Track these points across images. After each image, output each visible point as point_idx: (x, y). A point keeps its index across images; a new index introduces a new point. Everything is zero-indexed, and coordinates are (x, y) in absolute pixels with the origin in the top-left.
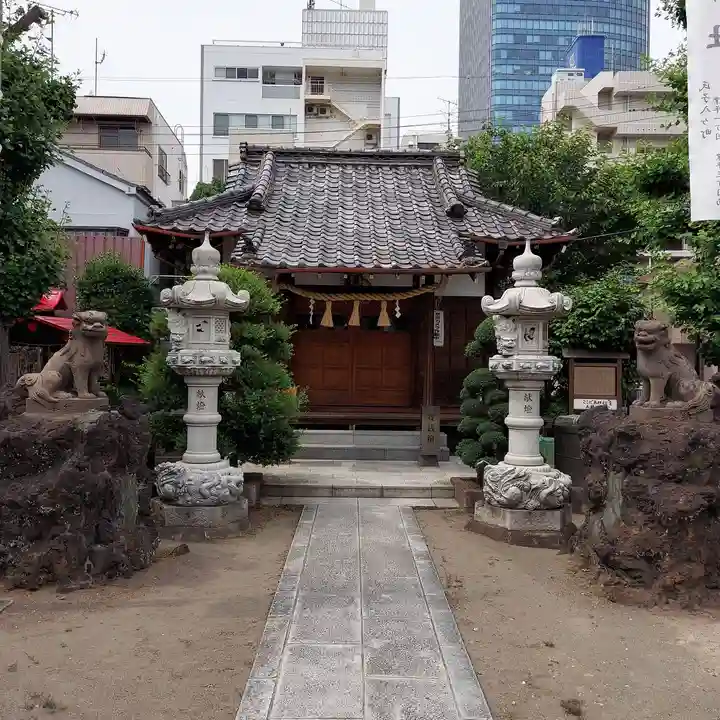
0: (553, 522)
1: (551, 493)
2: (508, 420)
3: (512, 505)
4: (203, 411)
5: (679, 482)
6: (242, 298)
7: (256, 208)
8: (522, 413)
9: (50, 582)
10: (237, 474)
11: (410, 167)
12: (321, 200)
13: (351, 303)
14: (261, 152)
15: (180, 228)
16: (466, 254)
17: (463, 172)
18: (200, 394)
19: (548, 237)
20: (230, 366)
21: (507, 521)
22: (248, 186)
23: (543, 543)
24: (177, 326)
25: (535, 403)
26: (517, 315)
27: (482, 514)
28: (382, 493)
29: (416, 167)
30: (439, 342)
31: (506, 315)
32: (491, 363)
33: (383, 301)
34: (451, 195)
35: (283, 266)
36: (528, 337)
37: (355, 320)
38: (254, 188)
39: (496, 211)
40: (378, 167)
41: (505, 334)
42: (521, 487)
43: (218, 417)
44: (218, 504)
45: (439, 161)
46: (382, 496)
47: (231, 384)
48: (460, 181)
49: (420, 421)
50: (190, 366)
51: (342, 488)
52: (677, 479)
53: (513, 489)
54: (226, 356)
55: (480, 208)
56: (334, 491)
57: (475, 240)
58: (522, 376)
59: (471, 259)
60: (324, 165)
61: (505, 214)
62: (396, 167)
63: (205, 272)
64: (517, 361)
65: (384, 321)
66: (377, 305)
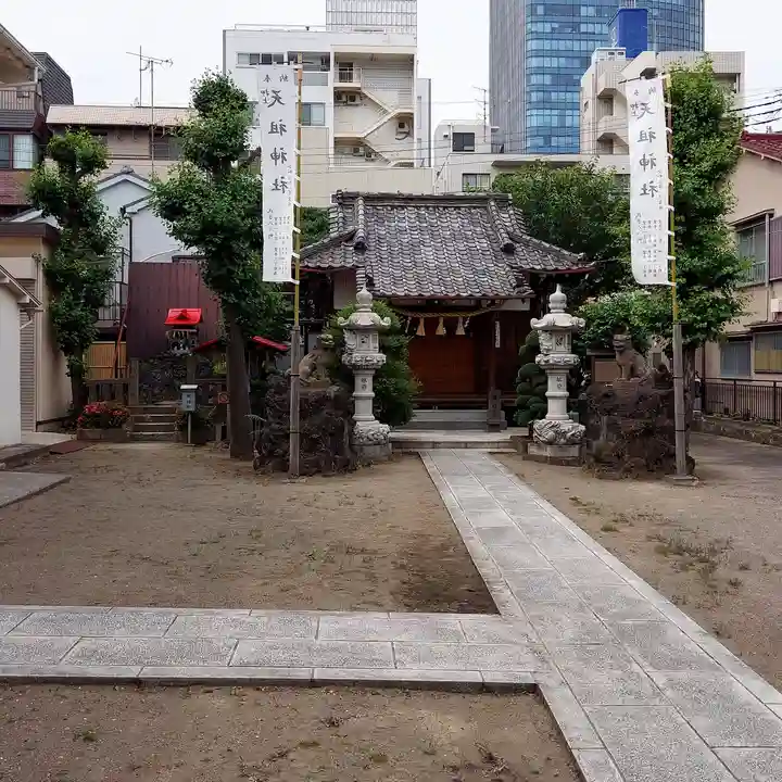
0: (574, 451)
1: (573, 435)
2: (547, 394)
3: (550, 443)
4: (365, 390)
5: (633, 418)
6: (386, 322)
7: (361, 248)
8: (556, 389)
9: (319, 472)
10: (385, 427)
11: (469, 208)
12: (406, 239)
13: (438, 318)
14: (354, 197)
15: (310, 265)
16: (518, 286)
17: (511, 212)
18: (364, 380)
19: (575, 268)
20: (381, 363)
21: (548, 452)
22: (351, 228)
23: (568, 464)
24: (351, 340)
25: (564, 383)
26: (552, 330)
27: (533, 450)
28: (466, 445)
29: (475, 208)
30: (498, 346)
31: (545, 330)
32: (537, 359)
33: (460, 316)
34: (504, 235)
35: (394, 296)
36: (558, 343)
37: (441, 331)
38: (355, 231)
39: (537, 247)
40: (445, 208)
41: (545, 342)
42: (556, 432)
43: (373, 394)
44: (379, 444)
45: (492, 203)
46: (466, 448)
47: (379, 374)
48: (508, 219)
49: (487, 402)
50: (359, 364)
51: (439, 443)
52: (632, 416)
53: (551, 433)
54: (379, 358)
55: (527, 244)
56: (435, 445)
57: (522, 271)
58: (554, 367)
59: (521, 288)
60: (403, 208)
61: (545, 249)
62: (459, 208)
63: (364, 307)
64: (553, 358)
65: (460, 331)
66: (456, 320)
